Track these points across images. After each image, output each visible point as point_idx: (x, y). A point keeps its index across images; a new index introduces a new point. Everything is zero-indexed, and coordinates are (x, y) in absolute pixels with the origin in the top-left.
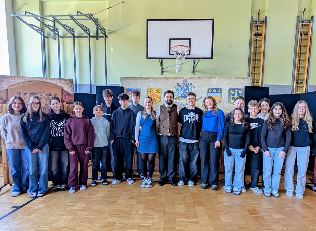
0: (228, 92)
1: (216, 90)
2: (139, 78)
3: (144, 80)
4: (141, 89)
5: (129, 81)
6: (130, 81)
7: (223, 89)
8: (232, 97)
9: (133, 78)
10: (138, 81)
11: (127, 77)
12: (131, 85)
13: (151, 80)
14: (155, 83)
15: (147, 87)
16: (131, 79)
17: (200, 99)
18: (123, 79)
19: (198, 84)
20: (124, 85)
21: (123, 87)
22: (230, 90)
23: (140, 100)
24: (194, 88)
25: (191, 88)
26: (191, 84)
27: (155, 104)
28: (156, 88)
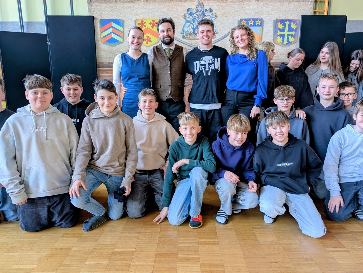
1: (253, 22)
3: (129, 5)
4: (125, 20)
6: (105, 5)
7: (265, 20)
8: (279, 33)
10: (118, 5)
12: (108, 13)
13: (142, 3)
14: (148, 8)
15: (135, 16)
16: (106, 2)
17: (226, 36)
18: (93, 2)
19: (222, 11)
20: (94, 12)
21: (93, 17)
22: (276, 22)
23: (124, 40)
24: (216, 18)
25: (211, 17)
26: (211, 10)
28: (150, 19)
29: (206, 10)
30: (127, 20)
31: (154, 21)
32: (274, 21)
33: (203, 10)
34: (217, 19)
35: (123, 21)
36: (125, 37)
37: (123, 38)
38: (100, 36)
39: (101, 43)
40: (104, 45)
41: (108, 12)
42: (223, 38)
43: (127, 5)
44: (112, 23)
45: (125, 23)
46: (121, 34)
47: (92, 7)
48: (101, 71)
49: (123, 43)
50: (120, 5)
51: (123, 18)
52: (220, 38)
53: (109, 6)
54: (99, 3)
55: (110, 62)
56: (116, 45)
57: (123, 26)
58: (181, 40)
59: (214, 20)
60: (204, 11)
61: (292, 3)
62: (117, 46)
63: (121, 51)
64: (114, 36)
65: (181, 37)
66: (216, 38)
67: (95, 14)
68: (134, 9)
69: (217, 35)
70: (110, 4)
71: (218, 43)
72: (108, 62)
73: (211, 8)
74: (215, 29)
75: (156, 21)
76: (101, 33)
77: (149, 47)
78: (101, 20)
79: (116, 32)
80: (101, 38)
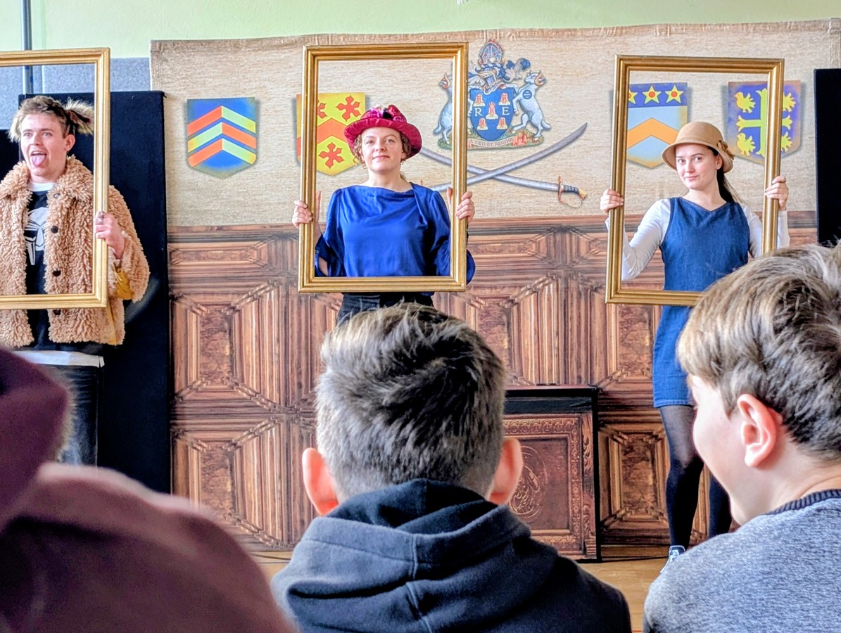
0: (724, 99)
1: (658, 93)
2: (249, 41)
3: (275, 55)
4: (262, 100)
5: (199, 59)
6: (203, 59)
7: (694, 87)
8: (743, 123)
9: (220, 41)
10: (244, 58)
11: (188, 42)
12: (211, 80)
15: (294, 86)
16: (206, 50)
17: (575, 138)
18: (167, 51)
19: (561, 64)
20: (170, 80)
21: (162, 94)
22: (730, 92)
23: (257, 158)
24: (541, 86)
25: (526, 83)
26: (525, 64)
27: (339, 174)
28: (337, 94)
29: (511, 65)
30: (269, 99)
31: (350, 99)
32: (723, 89)
33: (502, 64)
34: (545, 87)
35: (258, 103)
36: (261, 150)
37: (256, 152)
38: (183, 149)
39: (186, 167)
40: (196, 173)
41: (210, 77)
42: (565, 142)
43: (270, 58)
44: (223, 109)
45: (263, 107)
46: (251, 141)
47: (165, 66)
48: (184, 252)
49: (256, 166)
50: (247, 58)
51: (255, 93)
52: (557, 144)
53: (213, 62)
54: (184, 52)
55: (213, 224)
56: (233, 174)
57: (255, 116)
58: (436, 154)
59: (536, 90)
60: (505, 67)
61: (775, 36)
62: (238, 175)
63: (247, 192)
64: (227, 146)
65: (436, 145)
66: (546, 145)
67: (171, 85)
68: (291, 67)
69: (545, 134)
70: (219, 56)
71: (550, 158)
72: (206, 224)
73: (526, 58)
74: (541, 117)
75: (356, 99)
76: (189, 138)
77: (335, 175)
78: (188, 100)
79: (233, 134)
80: (188, 155)
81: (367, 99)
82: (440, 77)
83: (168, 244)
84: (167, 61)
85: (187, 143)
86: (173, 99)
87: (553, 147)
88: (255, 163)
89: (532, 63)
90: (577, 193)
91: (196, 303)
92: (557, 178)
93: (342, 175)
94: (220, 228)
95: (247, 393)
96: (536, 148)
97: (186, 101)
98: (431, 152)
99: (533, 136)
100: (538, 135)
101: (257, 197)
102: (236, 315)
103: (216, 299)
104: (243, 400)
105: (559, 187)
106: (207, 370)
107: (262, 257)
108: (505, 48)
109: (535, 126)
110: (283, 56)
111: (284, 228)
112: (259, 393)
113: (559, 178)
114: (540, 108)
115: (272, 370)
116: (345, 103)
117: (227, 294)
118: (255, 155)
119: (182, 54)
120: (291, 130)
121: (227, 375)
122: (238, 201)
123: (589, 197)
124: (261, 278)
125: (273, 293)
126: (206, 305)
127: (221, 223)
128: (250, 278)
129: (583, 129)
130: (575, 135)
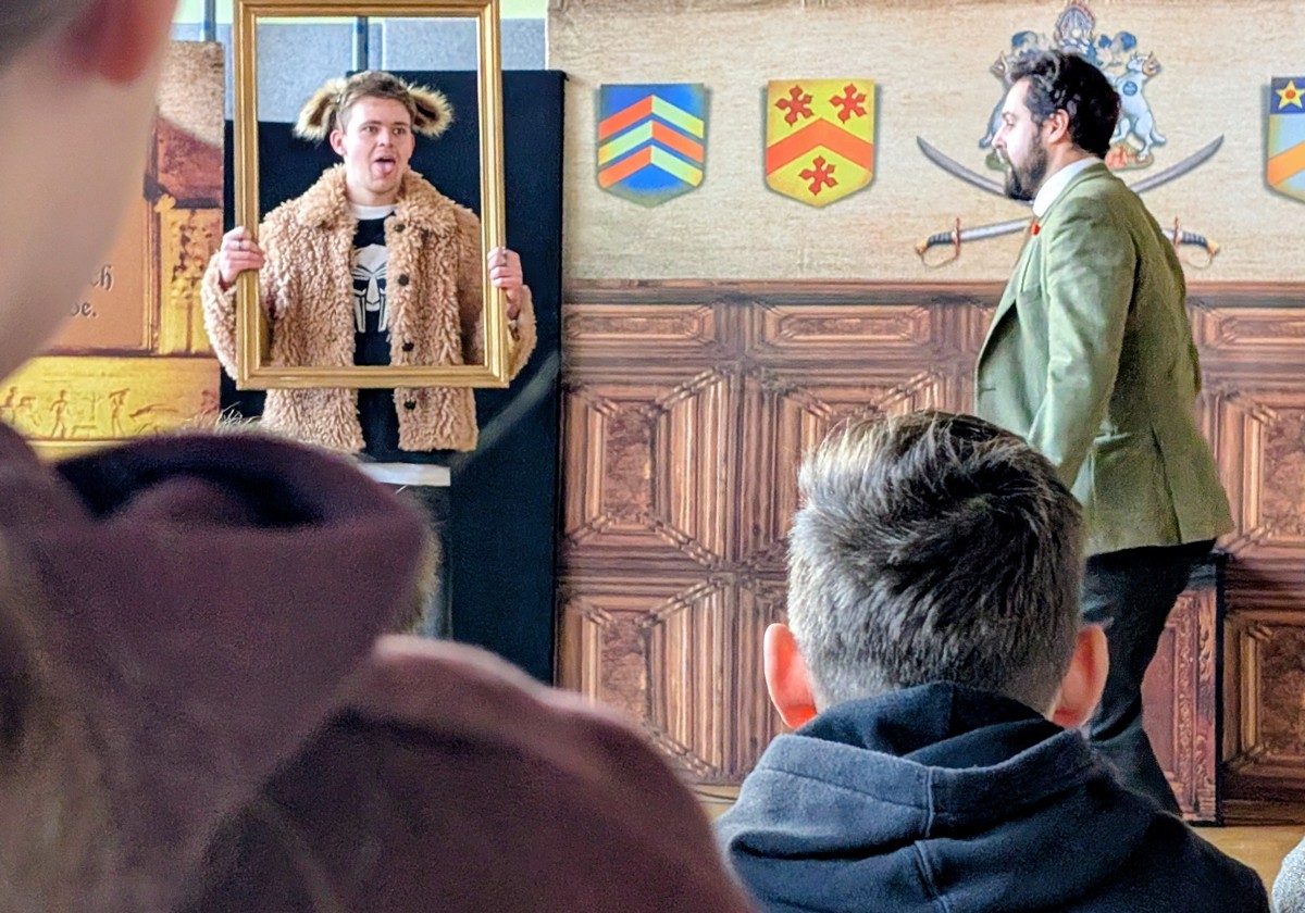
3: (738, 19)
4: (715, 88)
5: (620, 22)
6: (627, 23)
10: (689, 23)
12: (637, 55)
13: (797, 13)
14: (826, 34)
15: (765, 68)
16: (631, 8)
17: (1204, 157)
18: (572, 10)
19: (1185, 43)
20: (575, 54)
21: (561, 77)
23: (704, 177)
24: (1150, 76)
25: (1129, 70)
26: (1127, 41)
27: (829, 204)
28: (832, 81)
29: (1105, 41)
30: (726, 87)
31: (850, 90)
33: (1092, 41)
34: (1159, 77)
35: (707, 93)
36: (710, 165)
37: (703, 168)
38: (592, 160)
39: (594, 188)
40: (612, 198)
41: (636, 51)
42: (1187, 165)
43: (731, 22)
44: (655, 100)
45: (716, 100)
46: (694, 151)
47: (569, 32)
48: (586, 319)
49: (703, 189)
50: (695, 22)
52: (1175, 167)
53: (644, 28)
54: (599, 12)
55: (632, 277)
56: (666, 201)
57: (704, 115)
58: (981, 177)
59: (1145, 82)
60: (1096, 45)
62: (674, 202)
63: (686, 229)
64: (660, 158)
65: (983, 164)
66: (1155, 169)
67: (578, 61)
68: (761, 38)
69: (1156, 151)
70: (650, 19)
71: (1163, 189)
72: (623, 277)
73: (1130, 31)
74: (1150, 125)
75: (861, 90)
76: (601, 143)
77: (822, 207)
78: (603, 86)
79: (668, 138)
80: (599, 170)
81: (878, 90)
82: (993, 59)
83: (564, 306)
84: (571, 24)
85: (597, 152)
86: (580, 83)
87: (1168, 171)
88: (701, 184)
89: (1139, 41)
90: (1204, 245)
91: (603, 398)
92: (1173, 219)
93: (834, 206)
94: (643, 284)
95: (676, 539)
96: (1142, 171)
97: (598, 86)
98: (975, 174)
99: (1137, 154)
100: (1145, 152)
101: (702, 238)
102: (663, 418)
103: (633, 392)
104: (668, 548)
105: (1176, 235)
106: (616, 501)
107: (706, 331)
108: (1096, 15)
109: (1140, 139)
110: (749, 21)
111: (742, 286)
112: (694, 539)
113: (1176, 220)
114: (1150, 111)
115: (715, 505)
116: (843, 95)
117: (650, 384)
118: (700, 173)
119: (597, 15)
120: (758, 135)
121: (645, 509)
122: (672, 243)
123: (1223, 252)
124: (703, 363)
125: (720, 385)
126: (617, 401)
127: (644, 276)
128: (687, 361)
129: (1217, 145)
130: (1203, 155)
